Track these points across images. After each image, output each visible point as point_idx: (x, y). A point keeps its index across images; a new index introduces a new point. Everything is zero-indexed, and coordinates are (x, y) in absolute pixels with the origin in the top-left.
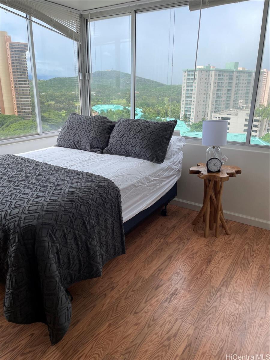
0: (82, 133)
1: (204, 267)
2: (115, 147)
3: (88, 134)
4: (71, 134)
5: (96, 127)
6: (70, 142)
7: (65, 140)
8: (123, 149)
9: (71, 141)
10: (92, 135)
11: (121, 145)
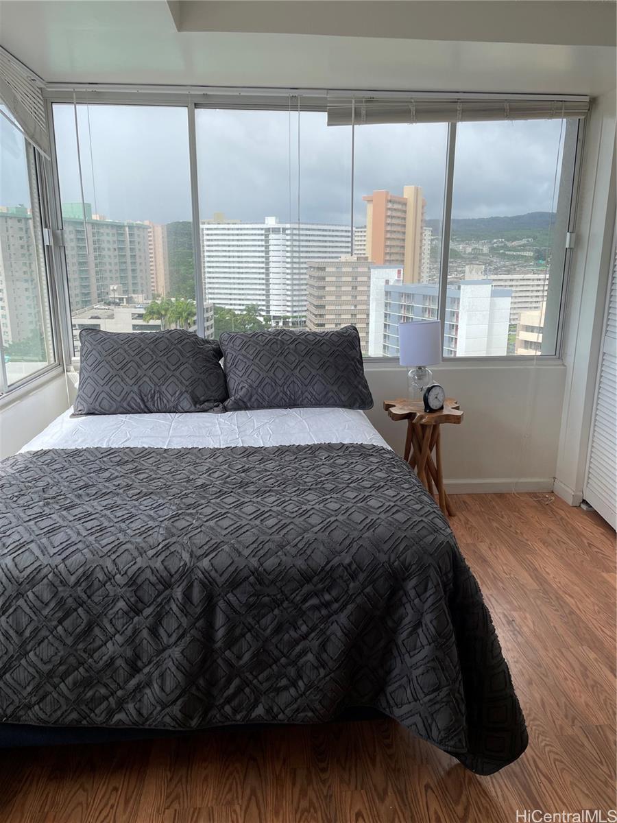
0: (160, 373)
1: (490, 570)
2: (260, 391)
3: (177, 373)
4: (127, 379)
5: (188, 355)
6: (129, 399)
7: (115, 396)
8: (281, 394)
9: (132, 395)
10: (187, 374)
11: (273, 384)
